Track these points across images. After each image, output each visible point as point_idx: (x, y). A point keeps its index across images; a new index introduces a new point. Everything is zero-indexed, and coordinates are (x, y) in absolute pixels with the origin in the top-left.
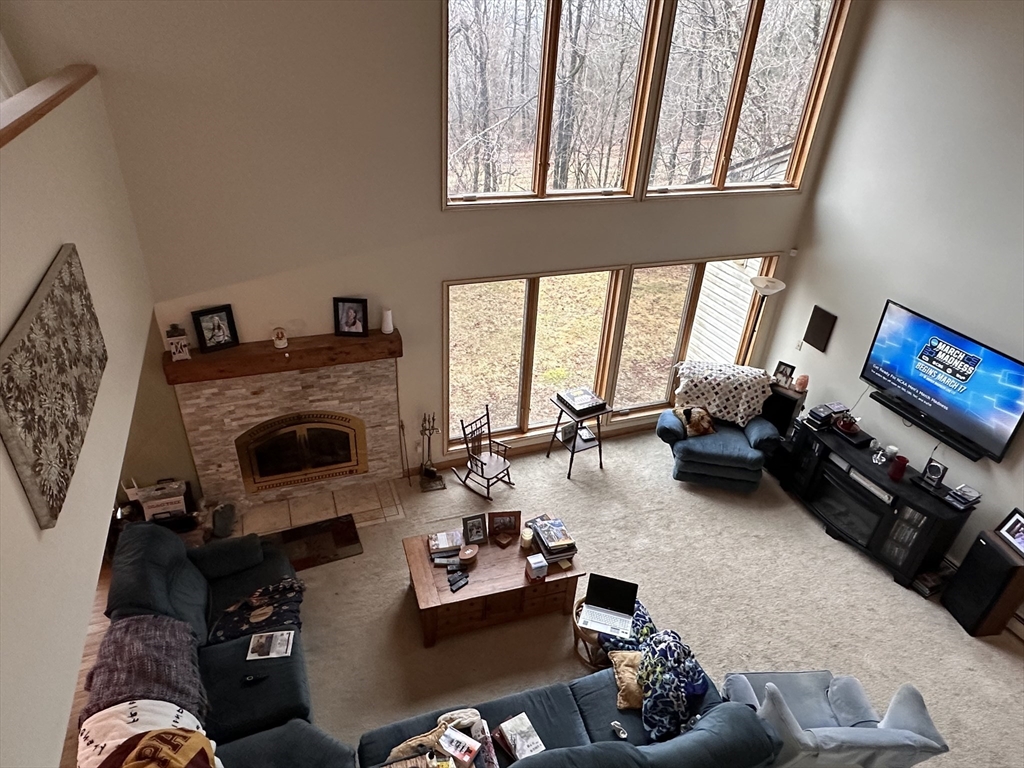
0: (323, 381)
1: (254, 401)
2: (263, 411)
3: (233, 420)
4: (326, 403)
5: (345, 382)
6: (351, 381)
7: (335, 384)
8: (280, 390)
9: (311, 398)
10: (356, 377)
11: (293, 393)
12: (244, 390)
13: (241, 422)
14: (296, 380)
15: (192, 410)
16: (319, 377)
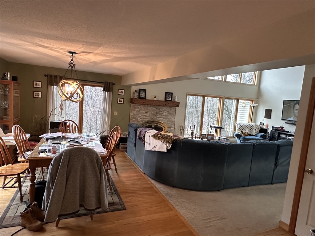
0: (160, 112)
1: (145, 114)
2: (147, 118)
3: (140, 119)
4: (160, 118)
5: (165, 113)
6: (166, 113)
7: (163, 113)
8: (151, 113)
9: (157, 116)
10: (167, 113)
11: (154, 114)
12: (144, 111)
13: (142, 120)
14: (155, 111)
15: (132, 114)
16: (160, 111)
